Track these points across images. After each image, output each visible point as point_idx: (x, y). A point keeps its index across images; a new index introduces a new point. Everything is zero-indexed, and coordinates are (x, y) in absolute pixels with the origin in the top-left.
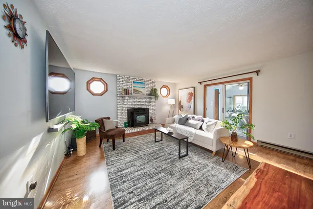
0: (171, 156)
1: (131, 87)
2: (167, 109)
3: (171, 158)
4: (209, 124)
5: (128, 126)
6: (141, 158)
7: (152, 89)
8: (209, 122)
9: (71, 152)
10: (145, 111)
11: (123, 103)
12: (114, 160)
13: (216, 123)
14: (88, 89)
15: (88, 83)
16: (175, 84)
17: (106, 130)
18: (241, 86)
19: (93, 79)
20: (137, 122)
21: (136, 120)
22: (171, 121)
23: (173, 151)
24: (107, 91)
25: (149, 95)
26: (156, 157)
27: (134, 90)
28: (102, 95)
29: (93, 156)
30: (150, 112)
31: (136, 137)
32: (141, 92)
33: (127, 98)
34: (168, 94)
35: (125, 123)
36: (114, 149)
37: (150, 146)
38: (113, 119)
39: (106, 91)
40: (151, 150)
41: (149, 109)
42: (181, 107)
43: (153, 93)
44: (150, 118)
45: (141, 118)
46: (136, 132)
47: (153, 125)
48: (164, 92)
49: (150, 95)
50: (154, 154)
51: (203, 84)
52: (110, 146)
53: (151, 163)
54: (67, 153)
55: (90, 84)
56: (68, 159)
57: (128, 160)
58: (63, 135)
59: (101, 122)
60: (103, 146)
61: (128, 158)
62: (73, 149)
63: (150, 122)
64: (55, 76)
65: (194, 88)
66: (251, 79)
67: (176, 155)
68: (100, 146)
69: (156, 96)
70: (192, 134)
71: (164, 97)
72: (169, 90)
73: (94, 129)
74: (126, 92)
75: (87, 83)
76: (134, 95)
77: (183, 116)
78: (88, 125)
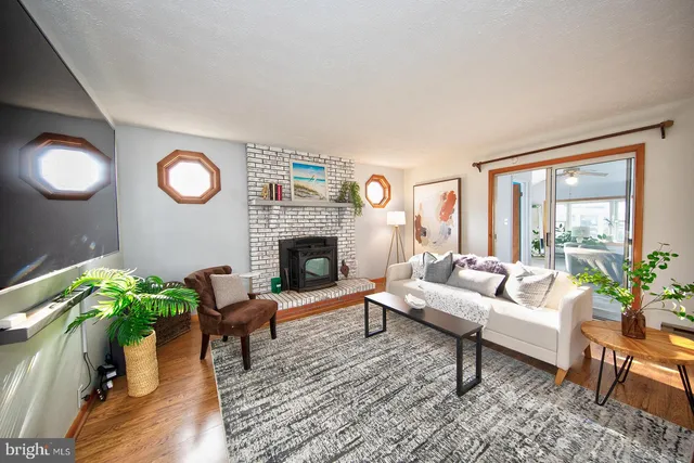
0: (432, 387)
1: (289, 178)
2: (383, 238)
3: (432, 395)
4: (527, 280)
5: (283, 289)
6: (336, 396)
7: (344, 185)
8: (526, 274)
9: (110, 385)
10: (325, 246)
11: (267, 225)
12: (250, 411)
13: (552, 278)
14: (163, 184)
15: (163, 168)
16: (402, 172)
17: (220, 306)
18: (572, 175)
19: (177, 156)
20: (308, 277)
21: (304, 272)
22: (403, 273)
23: (430, 369)
24: (219, 189)
25: (336, 201)
26: (383, 391)
27: (296, 187)
28: (204, 202)
29: (181, 398)
30: (341, 247)
31: (307, 320)
32: (316, 193)
33: (276, 209)
34: (386, 199)
35: (274, 282)
36: (247, 366)
37: (355, 351)
38: (240, 272)
39: (216, 188)
40: (361, 367)
41: (336, 239)
42: (420, 233)
43: (348, 196)
44: (340, 265)
45: (316, 266)
46: (305, 306)
47: (350, 282)
48: (375, 192)
49: (341, 199)
50: (373, 381)
51: (486, 169)
52: (235, 355)
53: (373, 419)
54: (95, 392)
55: (168, 168)
56: (94, 413)
57: (296, 407)
58: (77, 334)
59: (202, 283)
60: (212, 355)
61: (295, 399)
62: (114, 374)
63: (340, 276)
64: (54, 144)
65: (460, 180)
66: (639, 150)
67: (444, 384)
68: (203, 357)
69: (358, 205)
70: (482, 313)
71: (374, 206)
72: (387, 188)
73: (181, 311)
74: (276, 192)
75: (160, 165)
76: (296, 200)
77: (440, 258)
78: (160, 296)
